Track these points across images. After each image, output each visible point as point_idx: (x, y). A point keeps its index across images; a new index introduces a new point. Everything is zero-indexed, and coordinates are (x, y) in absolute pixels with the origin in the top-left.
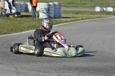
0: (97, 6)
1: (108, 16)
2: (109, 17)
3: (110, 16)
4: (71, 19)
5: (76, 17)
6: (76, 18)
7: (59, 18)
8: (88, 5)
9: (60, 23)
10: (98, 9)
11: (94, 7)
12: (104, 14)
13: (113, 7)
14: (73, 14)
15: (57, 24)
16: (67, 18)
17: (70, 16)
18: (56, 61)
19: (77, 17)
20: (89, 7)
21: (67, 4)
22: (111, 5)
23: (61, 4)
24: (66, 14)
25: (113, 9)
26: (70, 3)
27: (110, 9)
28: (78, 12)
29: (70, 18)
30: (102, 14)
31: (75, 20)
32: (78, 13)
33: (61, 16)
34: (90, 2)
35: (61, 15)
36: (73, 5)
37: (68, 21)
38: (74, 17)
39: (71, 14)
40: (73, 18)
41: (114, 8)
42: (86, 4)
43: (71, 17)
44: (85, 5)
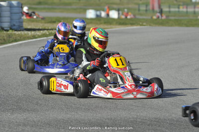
0: (89, 9)
1: (109, 26)
2: (111, 28)
3: (112, 26)
4: (42, 32)
5: (50, 28)
6: (50, 31)
7: (20, 31)
8: (74, 7)
9: (21, 40)
10: (91, 14)
11: (85, 11)
12: (101, 24)
13: (118, 10)
14: (45, 23)
15: (16, 41)
16: (34, 30)
17: (40, 26)
18: (10, 109)
19: (52, 29)
20: (75, 10)
21: (34, 4)
22: (115, 6)
23: (22, 5)
24: (32, 24)
25: (119, 14)
26: (40, 3)
27: (114, 14)
28: (54, 20)
29: (39, 30)
30: (97, 24)
31: (48, 33)
32: (54, 22)
33: (22, 27)
34: (78, 1)
35: (22, 24)
36: (46, 6)
37: (37, 36)
38: (46, 28)
39: (42, 23)
40: (44, 29)
41: (120, 12)
42: (69, 4)
43: (41, 28)
44: (69, 7)
